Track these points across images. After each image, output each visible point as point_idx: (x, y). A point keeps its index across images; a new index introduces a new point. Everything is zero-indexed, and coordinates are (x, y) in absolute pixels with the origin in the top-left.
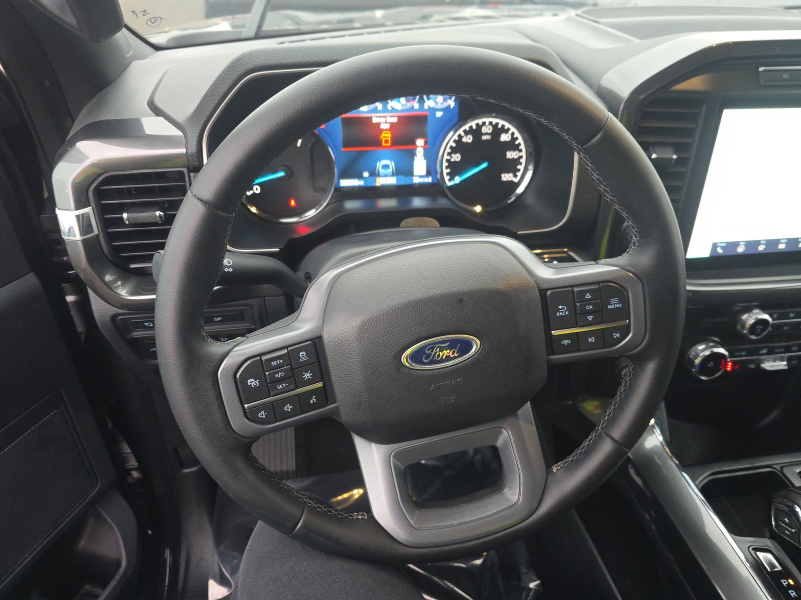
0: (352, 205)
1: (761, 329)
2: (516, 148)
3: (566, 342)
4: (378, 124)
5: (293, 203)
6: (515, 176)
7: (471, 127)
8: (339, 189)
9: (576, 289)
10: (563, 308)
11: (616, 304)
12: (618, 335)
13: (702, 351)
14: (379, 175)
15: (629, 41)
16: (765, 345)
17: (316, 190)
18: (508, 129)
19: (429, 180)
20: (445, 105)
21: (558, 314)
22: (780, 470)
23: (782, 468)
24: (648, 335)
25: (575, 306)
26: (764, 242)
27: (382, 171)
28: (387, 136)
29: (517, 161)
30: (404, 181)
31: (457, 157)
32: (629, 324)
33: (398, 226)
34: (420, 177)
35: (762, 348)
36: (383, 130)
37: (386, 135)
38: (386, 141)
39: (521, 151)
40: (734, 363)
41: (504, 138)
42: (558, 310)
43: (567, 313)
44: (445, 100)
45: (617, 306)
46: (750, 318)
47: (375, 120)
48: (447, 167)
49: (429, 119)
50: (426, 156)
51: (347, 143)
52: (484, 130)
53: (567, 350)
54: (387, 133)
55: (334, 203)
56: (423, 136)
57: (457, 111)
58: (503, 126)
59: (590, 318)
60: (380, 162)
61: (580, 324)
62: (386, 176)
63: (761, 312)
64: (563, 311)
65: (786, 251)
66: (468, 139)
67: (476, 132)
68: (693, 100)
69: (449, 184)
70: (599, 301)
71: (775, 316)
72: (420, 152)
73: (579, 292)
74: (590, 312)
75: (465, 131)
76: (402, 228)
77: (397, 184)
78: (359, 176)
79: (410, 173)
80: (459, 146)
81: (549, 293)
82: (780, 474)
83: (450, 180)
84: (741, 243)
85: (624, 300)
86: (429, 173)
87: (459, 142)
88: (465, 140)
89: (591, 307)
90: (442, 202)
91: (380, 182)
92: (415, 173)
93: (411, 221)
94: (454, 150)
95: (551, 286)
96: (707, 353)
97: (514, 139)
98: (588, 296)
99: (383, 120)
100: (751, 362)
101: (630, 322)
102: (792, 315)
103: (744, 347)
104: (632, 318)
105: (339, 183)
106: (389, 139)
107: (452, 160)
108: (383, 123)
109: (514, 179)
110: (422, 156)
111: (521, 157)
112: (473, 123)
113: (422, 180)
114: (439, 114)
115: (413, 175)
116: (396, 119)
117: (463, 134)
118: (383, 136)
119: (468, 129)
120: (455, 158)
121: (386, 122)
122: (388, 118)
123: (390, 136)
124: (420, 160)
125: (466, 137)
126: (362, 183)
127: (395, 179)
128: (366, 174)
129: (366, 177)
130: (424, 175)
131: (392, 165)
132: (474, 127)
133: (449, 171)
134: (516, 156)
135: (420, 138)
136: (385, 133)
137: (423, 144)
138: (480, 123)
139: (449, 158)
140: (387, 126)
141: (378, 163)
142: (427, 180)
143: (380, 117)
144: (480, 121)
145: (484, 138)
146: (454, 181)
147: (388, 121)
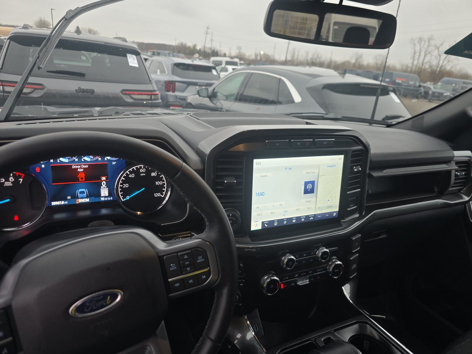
0: (58, 216)
1: (291, 264)
2: (161, 179)
3: (177, 285)
5: (16, 218)
6: (162, 194)
7: (133, 169)
8: (50, 208)
9: (179, 254)
10: (173, 266)
11: (202, 259)
12: (205, 277)
13: (266, 279)
14: (78, 198)
15: (211, 128)
16: (296, 272)
17: (33, 208)
19: (111, 198)
21: (171, 269)
22: (314, 341)
23: (315, 339)
24: (220, 274)
25: (180, 263)
26: (286, 220)
27: (80, 195)
29: (162, 186)
30: (95, 200)
31: (126, 186)
32: (210, 270)
33: (86, 227)
34: (105, 197)
35: (295, 274)
36: (79, 172)
37: (82, 175)
38: (82, 178)
39: (163, 181)
40: (284, 284)
42: (171, 267)
43: (176, 268)
45: (202, 260)
46: (285, 259)
47: (74, 167)
48: (121, 191)
49: (108, 166)
50: (107, 186)
51: (55, 180)
52: (141, 170)
53: (178, 289)
54: (82, 174)
55: (45, 216)
59: (188, 269)
61: (184, 273)
62: (82, 198)
63: (290, 255)
64: (173, 267)
65: (296, 223)
66: (132, 176)
67: (137, 172)
68: (239, 155)
69: (123, 200)
70: (192, 259)
71: (297, 256)
72: (104, 184)
73: (181, 255)
74: (188, 266)
75: (130, 171)
76: (89, 227)
77: (90, 202)
78: (65, 199)
79: (99, 195)
80: (127, 180)
81: (165, 257)
82: (315, 343)
83: (123, 198)
84: (275, 221)
85: (205, 257)
86: (110, 194)
87: (127, 177)
88: (130, 176)
89: (188, 263)
90: (120, 211)
92: (102, 195)
93: (95, 223)
94: (124, 182)
95: (165, 254)
96: (269, 280)
97: (159, 175)
98: (186, 257)
99: (79, 167)
100: (292, 282)
101: (210, 268)
102: (305, 255)
103: (287, 274)
104: (211, 267)
105: (50, 203)
106: (84, 177)
107: (124, 187)
108: (79, 168)
109: (161, 196)
110: (105, 186)
111: (164, 184)
112: (134, 168)
113: (106, 199)
114: (114, 163)
115: (101, 197)
116: (87, 166)
117: (129, 173)
118: (79, 175)
119: (131, 170)
120: (125, 186)
121: (81, 168)
122: (82, 166)
123: (84, 175)
124: (104, 188)
125: (131, 175)
126: (66, 203)
127: (88, 199)
128: (69, 198)
129: (69, 199)
130: (107, 196)
131: (86, 191)
132: (135, 169)
133: (122, 193)
134: (161, 183)
135: (104, 176)
136: (81, 174)
137: (105, 179)
138: (139, 167)
139: (122, 186)
140: (82, 170)
141: (77, 191)
142: (109, 199)
143: (77, 165)
144: (138, 166)
145: (141, 175)
146: (126, 198)
147: (82, 167)
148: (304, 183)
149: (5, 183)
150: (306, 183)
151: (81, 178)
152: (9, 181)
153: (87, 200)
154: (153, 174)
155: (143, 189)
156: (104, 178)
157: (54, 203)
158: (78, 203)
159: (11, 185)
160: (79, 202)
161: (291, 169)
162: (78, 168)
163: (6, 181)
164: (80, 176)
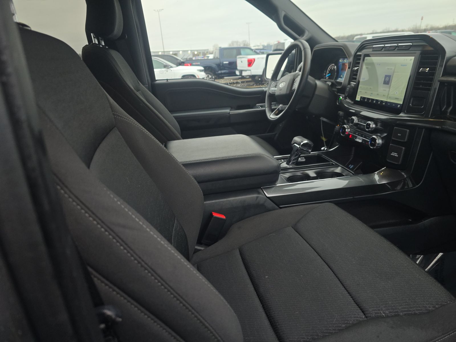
103: (353, 130)
148: (384, 76)
150: (386, 76)
161: (380, 65)
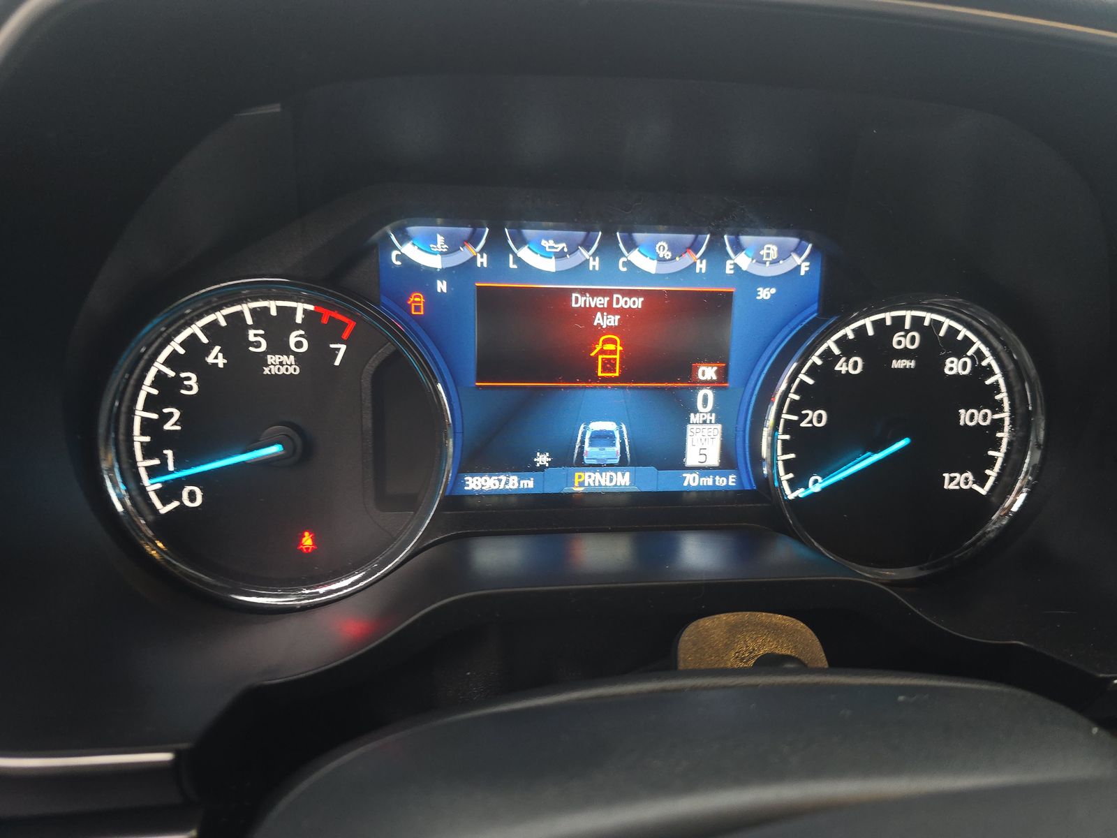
2: (986, 398)
4: (590, 312)
5: (307, 541)
6: (982, 480)
7: (861, 331)
8: (457, 503)
14: (580, 463)
17: (385, 500)
18: (968, 343)
19: (728, 481)
20: (784, 267)
27: (592, 453)
28: (609, 349)
29: (988, 436)
30: (654, 481)
31: (816, 418)
34: (703, 470)
36: (599, 331)
37: (610, 347)
38: (608, 365)
39: (997, 407)
41: (954, 366)
44: (783, 255)
47: (578, 301)
48: (788, 446)
49: (738, 304)
50: (721, 412)
51: (489, 367)
52: (900, 341)
54: (614, 342)
56: (717, 356)
57: (815, 287)
58: (952, 332)
60: (588, 424)
62: (599, 466)
66: (850, 366)
67: (877, 348)
69: (791, 496)
72: (705, 399)
75: (842, 342)
77: (635, 489)
78: (524, 466)
79: (675, 461)
80: (825, 385)
83: (794, 485)
86: (728, 461)
87: (824, 372)
88: (841, 367)
91: (587, 481)
92: (692, 459)
94: (809, 398)
97: (982, 372)
99: (601, 301)
105: (458, 481)
106: (617, 357)
107: (803, 424)
108: (602, 310)
109: (976, 487)
110: (711, 412)
111: (998, 424)
112: (868, 322)
113: (708, 481)
114: (765, 294)
115: (682, 467)
116: (638, 303)
117: (837, 351)
118: (598, 348)
119: (851, 336)
120: (811, 422)
121: (610, 310)
122: (615, 296)
123: (619, 348)
124: (705, 422)
125: (847, 361)
126: (529, 484)
127: (627, 474)
128: (543, 459)
129: (543, 468)
130: (714, 468)
131: (621, 433)
132: (871, 332)
133: (792, 456)
134: (985, 417)
135: (710, 361)
136: (605, 342)
137: (715, 378)
138: (888, 322)
139: (795, 418)
140: (613, 320)
141: (582, 426)
142: (721, 482)
143: (594, 293)
144: (888, 317)
145: (897, 364)
146: (806, 487)
147: (615, 306)
149: (271, 359)
151: (605, 362)
152: (286, 351)
153: (622, 480)
154: (953, 365)
155: (904, 442)
156: (708, 372)
157: (476, 483)
158: (581, 489)
159: (294, 370)
160: (586, 484)
162: (596, 309)
163: (272, 350)
164: (602, 352)
